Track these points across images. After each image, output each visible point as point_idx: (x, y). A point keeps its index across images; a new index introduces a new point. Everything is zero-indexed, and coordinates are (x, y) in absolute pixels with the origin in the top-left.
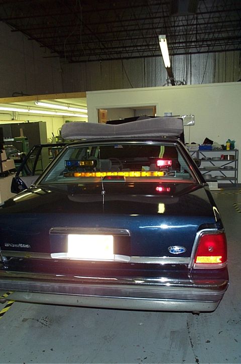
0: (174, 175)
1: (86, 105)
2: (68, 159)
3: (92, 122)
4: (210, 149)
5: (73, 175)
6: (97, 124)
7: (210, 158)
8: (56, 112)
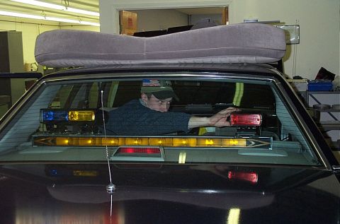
0: (269, 146)
1: (98, 4)
2: (46, 107)
3: (107, 32)
4: (330, 89)
5: (54, 141)
6: (115, 36)
7: (329, 107)
8: (45, 16)
